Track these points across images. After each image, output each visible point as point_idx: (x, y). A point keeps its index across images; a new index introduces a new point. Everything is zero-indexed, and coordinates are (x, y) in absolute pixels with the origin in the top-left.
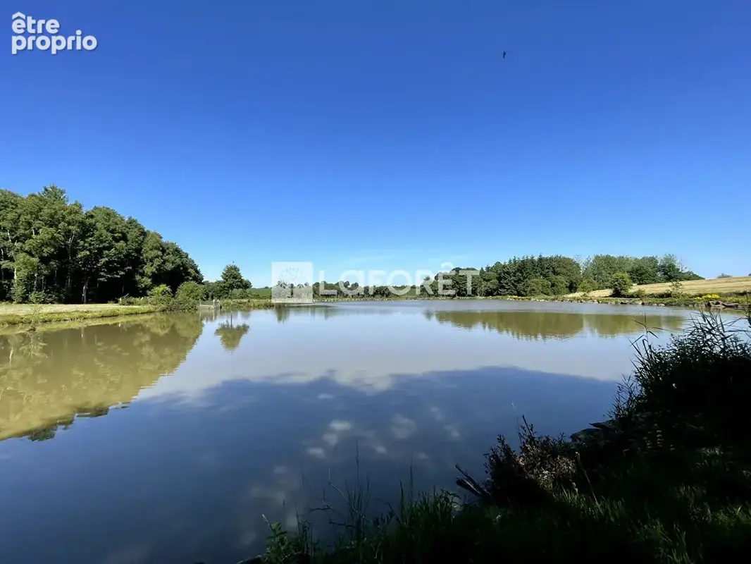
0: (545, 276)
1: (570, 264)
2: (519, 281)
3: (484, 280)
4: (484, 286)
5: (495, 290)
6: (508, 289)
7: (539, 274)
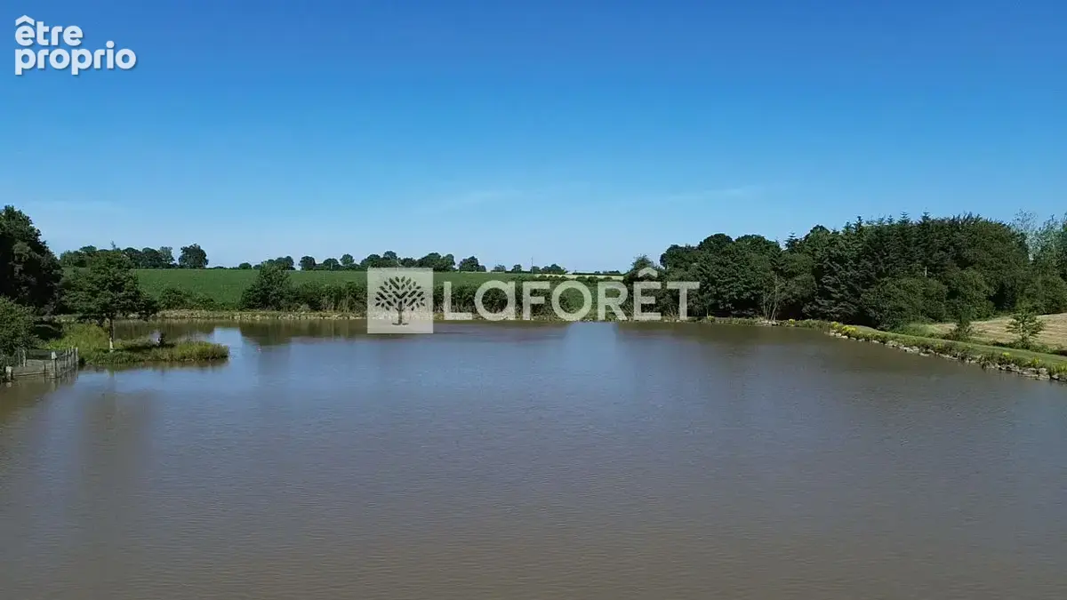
0: (934, 270)
1: (1002, 240)
2: (867, 282)
3: (781, 273)
4: (780, 290)
5: (806, 300)
6: (838, 301)
7: (918, 264)
